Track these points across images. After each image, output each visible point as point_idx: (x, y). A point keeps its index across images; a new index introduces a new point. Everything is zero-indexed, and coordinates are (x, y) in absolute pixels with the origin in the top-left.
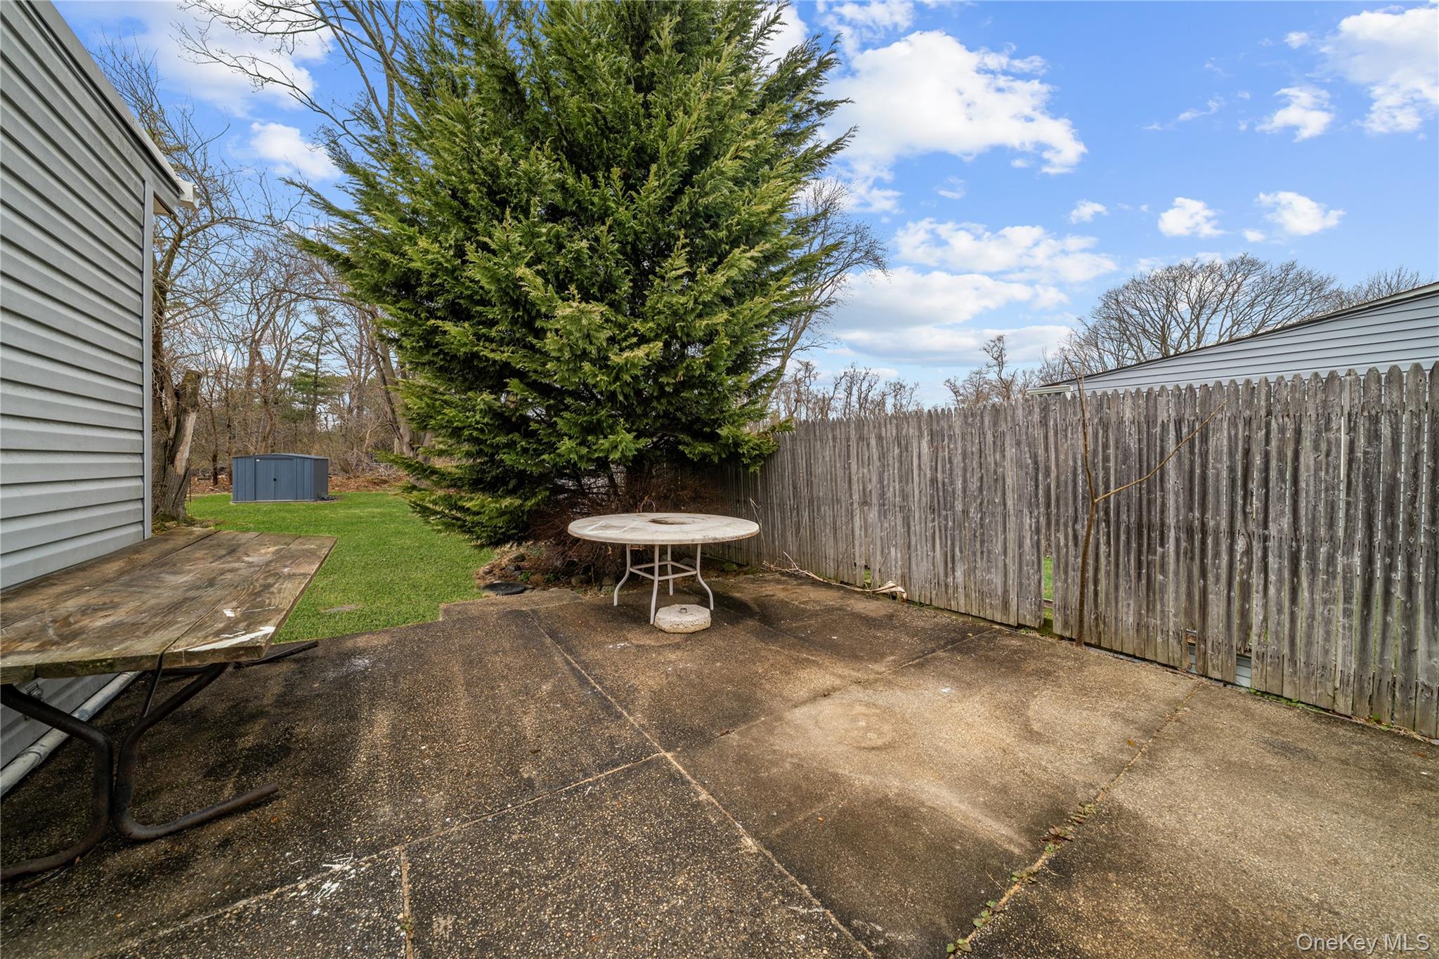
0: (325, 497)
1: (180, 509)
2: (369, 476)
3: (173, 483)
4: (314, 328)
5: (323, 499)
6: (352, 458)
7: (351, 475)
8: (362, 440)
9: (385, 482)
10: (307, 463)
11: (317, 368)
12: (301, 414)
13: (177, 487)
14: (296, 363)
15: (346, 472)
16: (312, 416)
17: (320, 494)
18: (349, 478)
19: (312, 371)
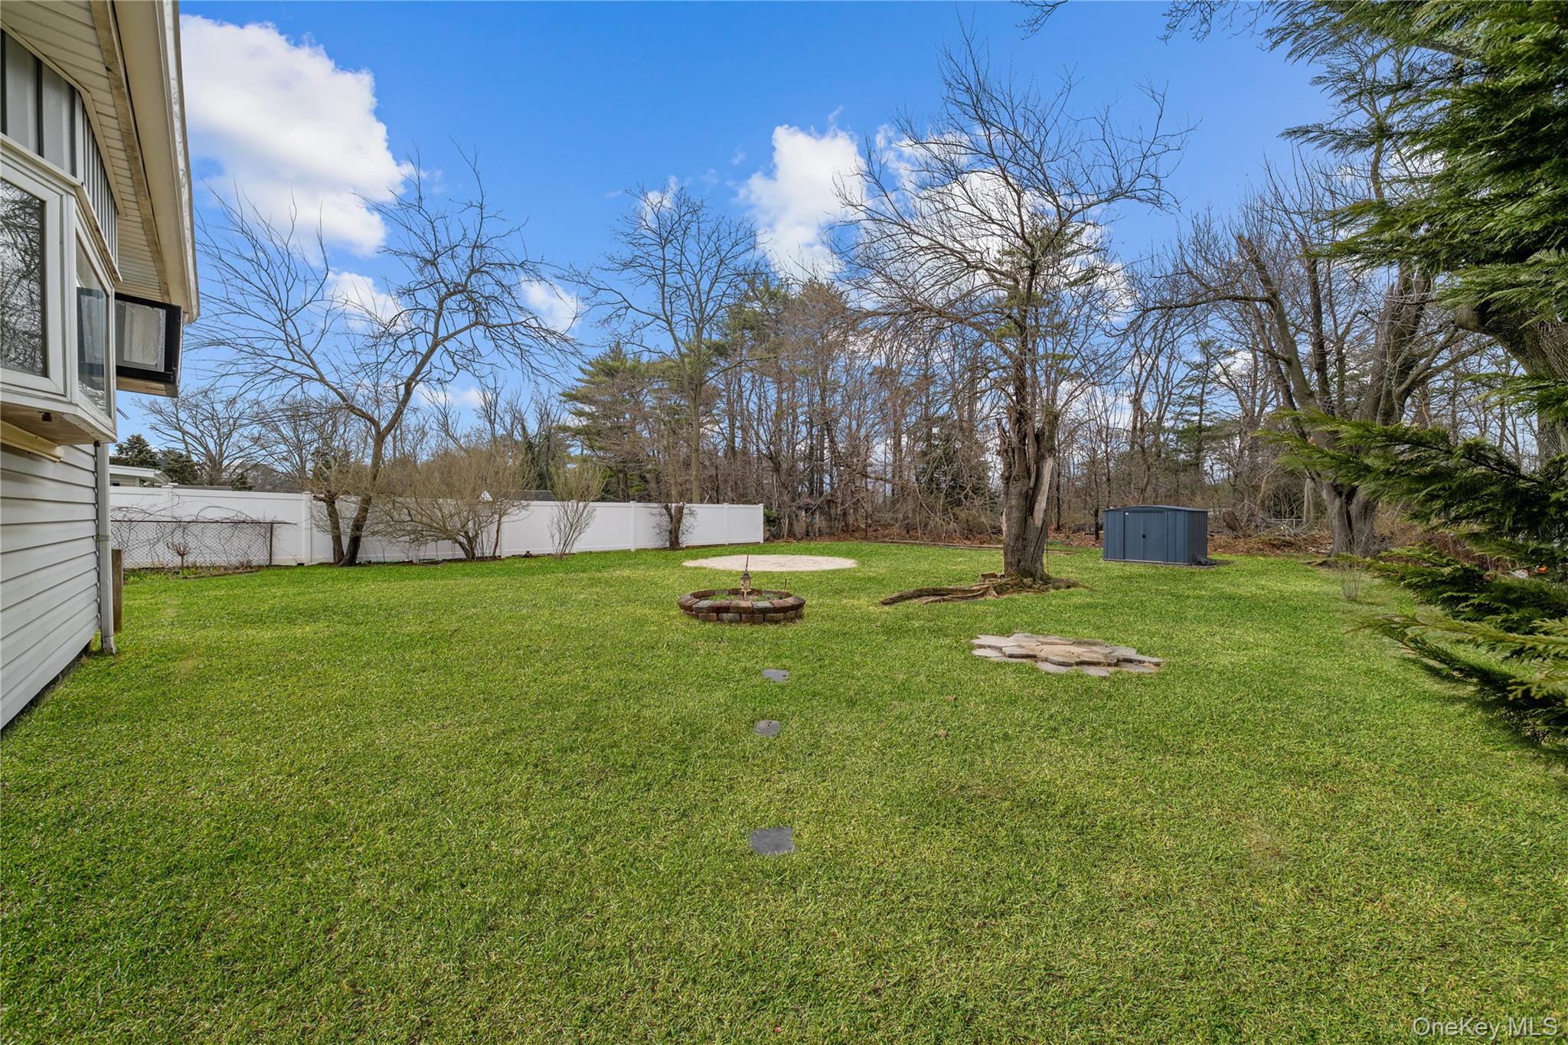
0: (1203, 560)
1: (1038, 565)
2: (1265, 535)
3: (1032, 536)
4: (1198, 366)
5: (1200, 563)
6: (1242, 512)
7: (1240, 533)
8: (1256, 488)
9: (1289, 544)
10: (1180, 516)
11: (1202, 410)
12: (1185, 467)
13: (1035, 540)
14: (1178, 409)
15: (1233, 528)
16: (1196, 464)
17: (1197, 556)
18: (1236, 538)
19: (1195, 414)
